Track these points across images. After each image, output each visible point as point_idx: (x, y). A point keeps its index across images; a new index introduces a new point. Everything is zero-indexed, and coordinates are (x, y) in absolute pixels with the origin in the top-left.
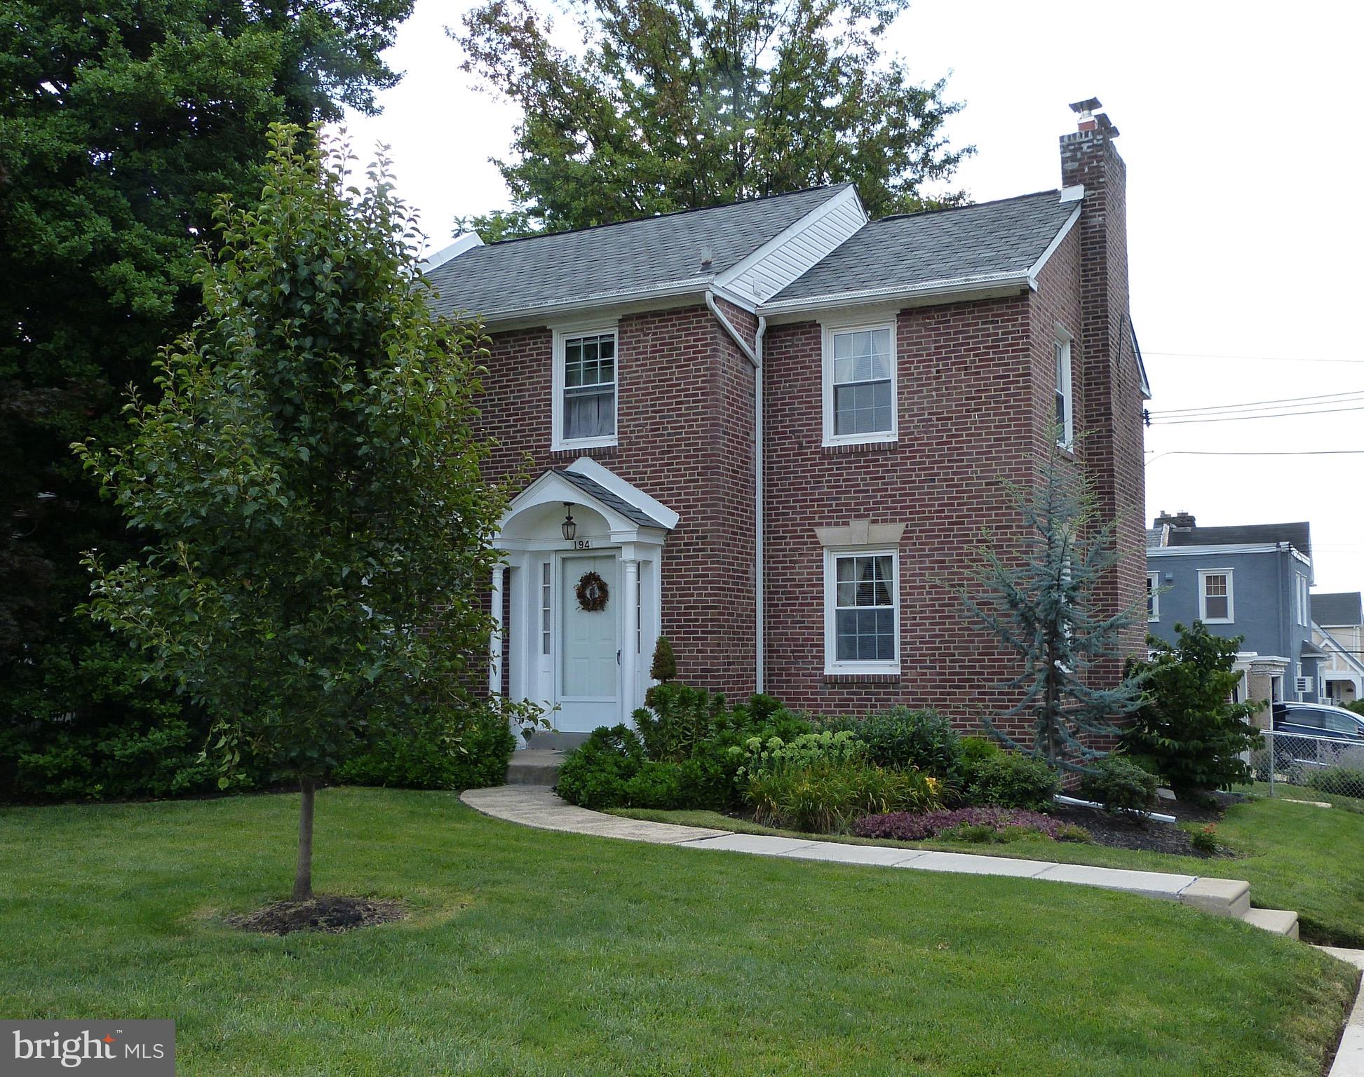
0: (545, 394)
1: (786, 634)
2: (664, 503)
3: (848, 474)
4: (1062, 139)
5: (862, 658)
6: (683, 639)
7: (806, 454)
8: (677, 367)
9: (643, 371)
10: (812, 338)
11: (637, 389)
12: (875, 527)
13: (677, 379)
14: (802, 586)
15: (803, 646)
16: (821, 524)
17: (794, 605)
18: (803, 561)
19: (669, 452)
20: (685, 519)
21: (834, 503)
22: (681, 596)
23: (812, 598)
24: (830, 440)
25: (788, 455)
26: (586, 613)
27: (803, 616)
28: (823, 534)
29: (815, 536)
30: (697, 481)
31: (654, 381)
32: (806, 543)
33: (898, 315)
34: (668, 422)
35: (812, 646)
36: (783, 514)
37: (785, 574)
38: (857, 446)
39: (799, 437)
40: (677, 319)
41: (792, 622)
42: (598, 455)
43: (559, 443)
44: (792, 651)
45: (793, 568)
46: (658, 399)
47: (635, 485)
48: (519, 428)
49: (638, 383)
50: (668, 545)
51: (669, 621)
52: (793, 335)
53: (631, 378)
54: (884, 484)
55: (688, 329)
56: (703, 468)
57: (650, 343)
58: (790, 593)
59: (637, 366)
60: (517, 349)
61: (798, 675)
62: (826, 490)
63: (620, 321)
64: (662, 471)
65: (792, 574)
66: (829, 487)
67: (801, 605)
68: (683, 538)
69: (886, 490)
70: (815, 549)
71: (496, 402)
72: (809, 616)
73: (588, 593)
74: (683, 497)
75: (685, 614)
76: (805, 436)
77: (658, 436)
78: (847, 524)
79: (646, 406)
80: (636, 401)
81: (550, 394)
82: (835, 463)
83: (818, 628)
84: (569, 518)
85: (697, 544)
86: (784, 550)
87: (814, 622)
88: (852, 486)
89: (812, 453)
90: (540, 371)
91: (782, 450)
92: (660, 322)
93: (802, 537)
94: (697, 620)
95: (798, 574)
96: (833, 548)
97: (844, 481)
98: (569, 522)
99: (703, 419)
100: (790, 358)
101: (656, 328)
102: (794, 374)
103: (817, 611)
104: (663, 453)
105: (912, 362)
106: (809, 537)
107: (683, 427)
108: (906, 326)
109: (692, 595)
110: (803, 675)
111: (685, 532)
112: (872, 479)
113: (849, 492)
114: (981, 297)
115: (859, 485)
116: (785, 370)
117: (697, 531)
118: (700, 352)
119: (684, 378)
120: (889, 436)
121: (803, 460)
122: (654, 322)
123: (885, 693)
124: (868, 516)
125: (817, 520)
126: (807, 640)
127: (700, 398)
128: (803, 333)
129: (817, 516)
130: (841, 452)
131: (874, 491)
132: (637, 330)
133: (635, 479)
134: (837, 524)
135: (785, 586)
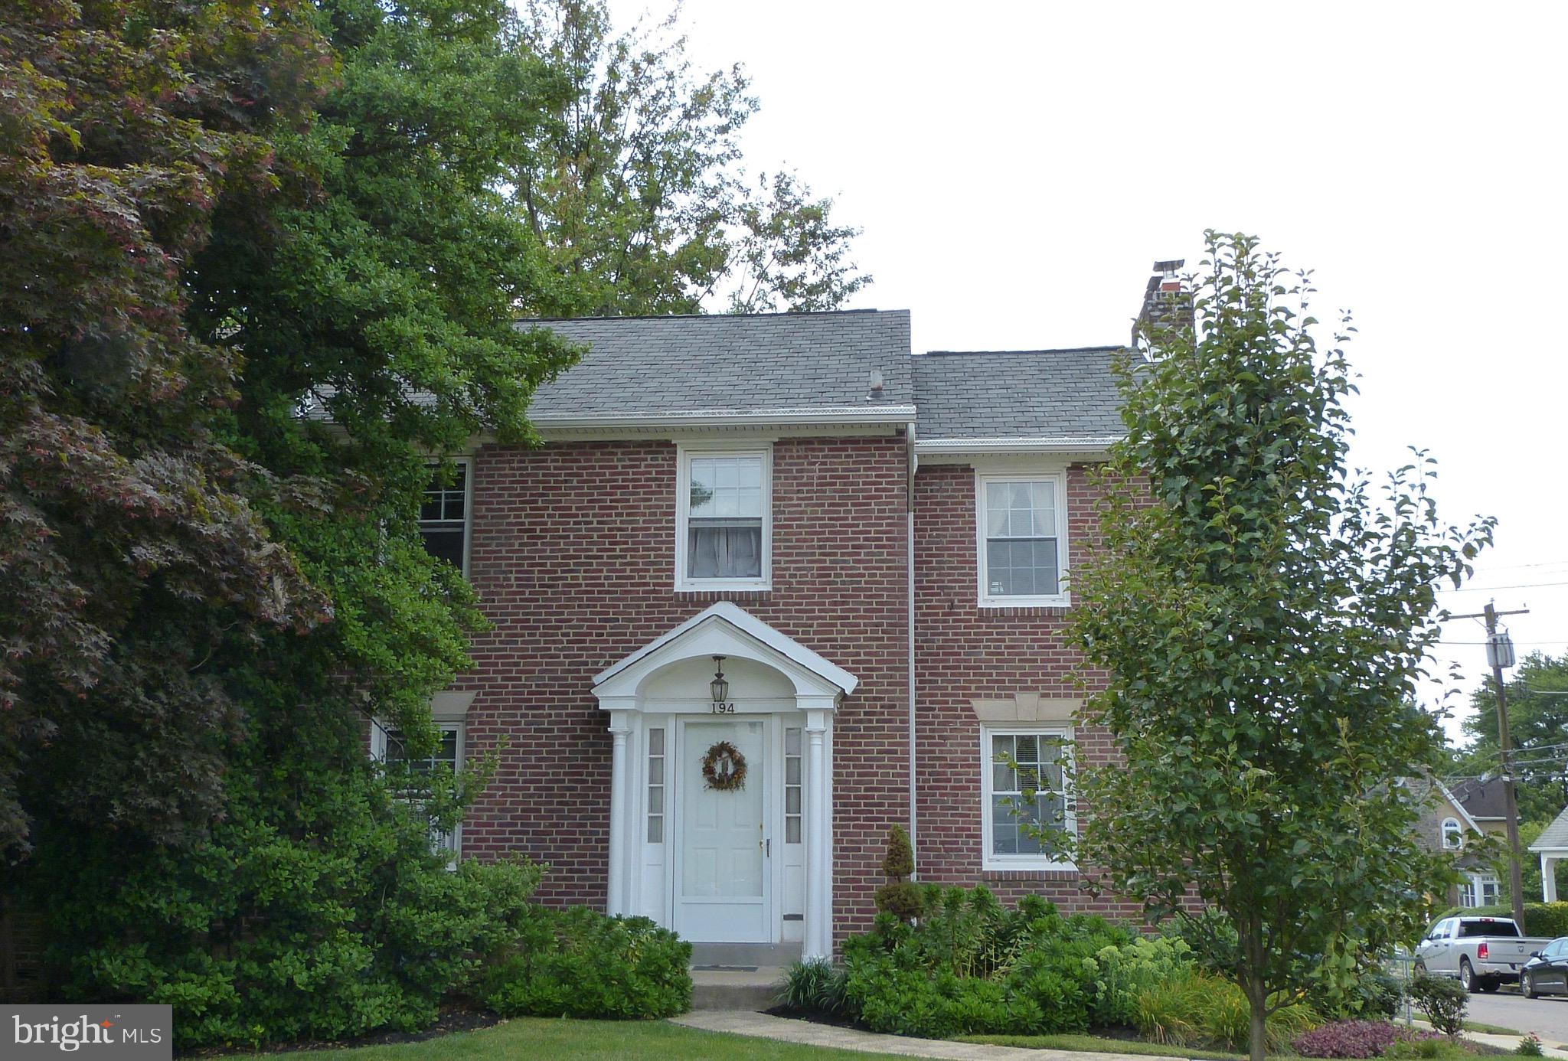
0: (667, 522)
1: (935, 822)
2: (837, 663)
3: (1011, 640)
5: (1022, 852)
6: (862, 827)
7: (959, 614)
8: (853, 505)
9: (807, 505)
10: (964, 484)
11: (798, 526)
12: (1046, 702)
13: (853, 519)
14: (955, 766)
15: (956, 836)
16: (979, 696)
17: (945, 788)
18: (956, 738)
19: (843, 604)
20: (865, 684)
21: (994, 672)
22: (860, 775)
23: (968, 781)
24: (985, 600)
25: (937, 614)
26: (714, 794)
27: (956, 802)
28: (981, 706)
29: (971, 709)
30: (882, 639)
31: (823, 519)
32: (959, 717)
33: (1068, 469)
34: (842, 568)
35: (968, 836)
36: (930, 682)
37: (933, 752)
38: (1023, 609)
39: (949, 594)
40: (853, 449)
41: (942, 808)
42: (742, 600)
43: (683, 583)
44: (942, 843)
45: (944, 745)
46: (827, 540)
47: (797, 640)
48: (629, 559)
49: (801, 519)
50: (842, 714)
51: (844, 805)
52: (942, 478)
53: (790, 513)
54: (1054, 653)
55: (868, 462)
56: (889, 625)
57: (817, 474)
58: (939, 774)
59: (799, 499)
60: (628, 463)
61: (950, 871)
62: (983, 656)
63: (775, 444)
64: (835, 625)
65: (941, 752)
66: (987, 654)
67: (953, 788)
68: (862, 706)
69: (1058, 661)
70: (971, 724)
71: (595, 525)
72: (964, 802)
73: (718, 769)
74: (862, 657)
75: (865, 797)
76: (956, 594)
77: (829, 583)
78: (1011, 697)
79: (813, 547)
80: (798, 540)
81: (673, 521)
82: (996, 627)
83: (974, 816)
84: (719, 675)
85: (882, 713)
86: (933, 723)
87: (970, 809)
88: (1017, 654)
89: (966, 614)
90: (661, 493)
91: (928, 607)
92: (830, 450)
93: (956, 709)
94: (881, 805)
95: (950, 752)
96: (990, 724)
97: (1007, 647)
98: (719, 680)
99: (889, 568)
100: (938, 504)
101: (824, 457)
102: (943, 523)
103: (974, 795)
104: (835, 603)
105: (1087, 521)
106: (963, 709)
107: (863, 575)
108: (1079, 482)
109: (876, 774)
110: (957, 871)
111: (866, 699)
112: (1041, 647)
113: (1013, 661)
115: (1024, 654)
116: (931, 517)
117: (882, 699)
118: (884, 490)
119: (863, 518)
120: (1062, 600)
121: (955, 621)
122: (822, 450)
123: (1060, 893)
124: (1037, 688)
125: (973, 691)
126: (963, 829)
127: (885, 542)
128: (953, 477)
129: (973, 686)
130: (1002, 614)
131: (1043, 661)
132: (799, 457)
133: (797, 633)
134: (998, 696)
135: (934, 766)
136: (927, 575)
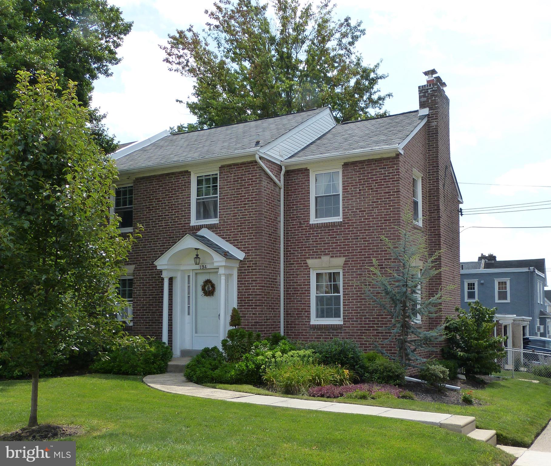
0: (188, 200)
1: (294, 306)
2: (239, 248)
3: (321, 236)
4: (419, 87)
5: (327, 317)
6: (246, 308)
7: (303, 227)
8: (244, 188)
9: (229, 190)
10: (306, 175)
11: (227, 198)
12: (332, 259)
13: (244, 193)
14: (301, 285)
15: (301, 311)
16: (309, 258)
17: (298, 293)
18: (301, 274)
19: (241, 226)
20: (248, 256)
21: (315, 248)
22: (246, 289)
23: (305, 291)
24: (313, 220)
25: (295, 227)
26: (205, 297)
27: (301, 299)
28: (310, 262)
29: (306, 263)
30: (253, 238)
31: (235, 194)
32: (302, 266)
33: (343, 165)
34: (240, 213)
35: (305, 312)
36: (293, 253)
37: (293, 280)
38: (325, 223)
39: (300, 219)
40: (244, 167)
41: (297, 301)
42: (210, 227)
43: (194, 222)
44: (297, 314)
45: (297, 277)
46: (236, 202)
47: (226, 241)
48: (177, 215)
49: (228, 195)
50: (240, 267)
51: (241, 301)
52: (298, 174)
53: (224, 193)
54: (336, 240)
55: (249, 171)
56: (255, 233)
57: (233, 178)
58: (295, 288)
59: (227, 188)
60: (176, 180)
61: (299, 324)
62: (311, 243)
63: (220, 168)
64: (238, 234)
65: (296, 280)
66: (313, 242)
67: (300, 293)
68: (246, 264)
69: (337, 243)
70: (306, 269)
71: (167, 204)
72: (304, 299)
73: (206, 288)
74: (247, 246)
75: (247, 298)
76: (302, 219)
77: (236, 219)
78: (320, 258)
79: (231, 206)
80: (227, 203)
81: (190, 200)
82: (315, 231)
83: (308, 304)
84: (197, 255)
85: (253, 266)
86: (293, 269)
87: (306, 301)
88: (323, 241)
89: (305, 226)
90: (186, 190)
91: (292, 225)
92: (237, 168)
93: (301, 264)
94: (252, 300)
95: (299, 280)
96: (314, 269)
97: (319, 239)
98: (197, 257)
99: (255, 211)
100: (296, 184)
101: (235, 171)
102: (298, 192)
103: (307, 296)
104: (238, 226)
105: (349, 186)
106: (304, 264)
107: (247, 215)
108: (347, 170)
109: (250, 289)
110: (302, 325)
111: (248, 261)
112: (331, 238)
113: (321, 244)
114: (379, 157)
115: (325, 241)
116: (294, 190)
117: (253, 261)
118: (254, 181)
119: (248, 193)
120: (339, 219)
121: (302, 230)
122: (234, 168)
123: (337, 333)
124: (329, 254)
125: (307, 256)
126: (303, 309)
127: (254, 202)
128: (302, 173)
129: (307, 254)
130: (318, 226)
131: (332, 243)
132: (227, 172)
133: (226, 238)
134: (316, 258)
135: (294, 285)
136: (292, 213)
